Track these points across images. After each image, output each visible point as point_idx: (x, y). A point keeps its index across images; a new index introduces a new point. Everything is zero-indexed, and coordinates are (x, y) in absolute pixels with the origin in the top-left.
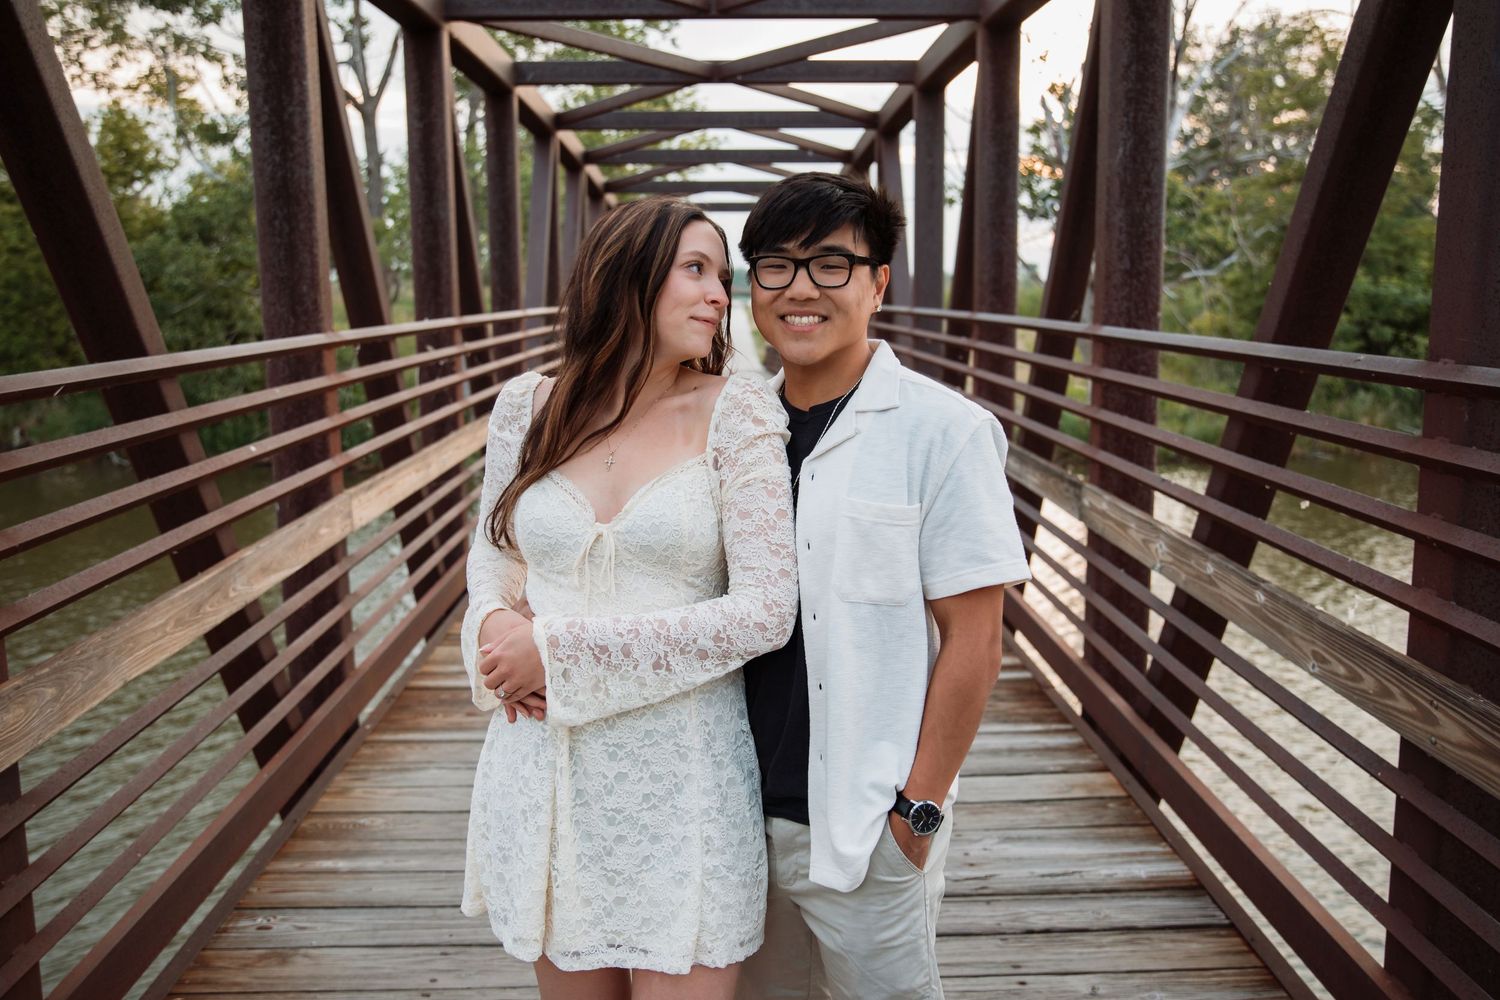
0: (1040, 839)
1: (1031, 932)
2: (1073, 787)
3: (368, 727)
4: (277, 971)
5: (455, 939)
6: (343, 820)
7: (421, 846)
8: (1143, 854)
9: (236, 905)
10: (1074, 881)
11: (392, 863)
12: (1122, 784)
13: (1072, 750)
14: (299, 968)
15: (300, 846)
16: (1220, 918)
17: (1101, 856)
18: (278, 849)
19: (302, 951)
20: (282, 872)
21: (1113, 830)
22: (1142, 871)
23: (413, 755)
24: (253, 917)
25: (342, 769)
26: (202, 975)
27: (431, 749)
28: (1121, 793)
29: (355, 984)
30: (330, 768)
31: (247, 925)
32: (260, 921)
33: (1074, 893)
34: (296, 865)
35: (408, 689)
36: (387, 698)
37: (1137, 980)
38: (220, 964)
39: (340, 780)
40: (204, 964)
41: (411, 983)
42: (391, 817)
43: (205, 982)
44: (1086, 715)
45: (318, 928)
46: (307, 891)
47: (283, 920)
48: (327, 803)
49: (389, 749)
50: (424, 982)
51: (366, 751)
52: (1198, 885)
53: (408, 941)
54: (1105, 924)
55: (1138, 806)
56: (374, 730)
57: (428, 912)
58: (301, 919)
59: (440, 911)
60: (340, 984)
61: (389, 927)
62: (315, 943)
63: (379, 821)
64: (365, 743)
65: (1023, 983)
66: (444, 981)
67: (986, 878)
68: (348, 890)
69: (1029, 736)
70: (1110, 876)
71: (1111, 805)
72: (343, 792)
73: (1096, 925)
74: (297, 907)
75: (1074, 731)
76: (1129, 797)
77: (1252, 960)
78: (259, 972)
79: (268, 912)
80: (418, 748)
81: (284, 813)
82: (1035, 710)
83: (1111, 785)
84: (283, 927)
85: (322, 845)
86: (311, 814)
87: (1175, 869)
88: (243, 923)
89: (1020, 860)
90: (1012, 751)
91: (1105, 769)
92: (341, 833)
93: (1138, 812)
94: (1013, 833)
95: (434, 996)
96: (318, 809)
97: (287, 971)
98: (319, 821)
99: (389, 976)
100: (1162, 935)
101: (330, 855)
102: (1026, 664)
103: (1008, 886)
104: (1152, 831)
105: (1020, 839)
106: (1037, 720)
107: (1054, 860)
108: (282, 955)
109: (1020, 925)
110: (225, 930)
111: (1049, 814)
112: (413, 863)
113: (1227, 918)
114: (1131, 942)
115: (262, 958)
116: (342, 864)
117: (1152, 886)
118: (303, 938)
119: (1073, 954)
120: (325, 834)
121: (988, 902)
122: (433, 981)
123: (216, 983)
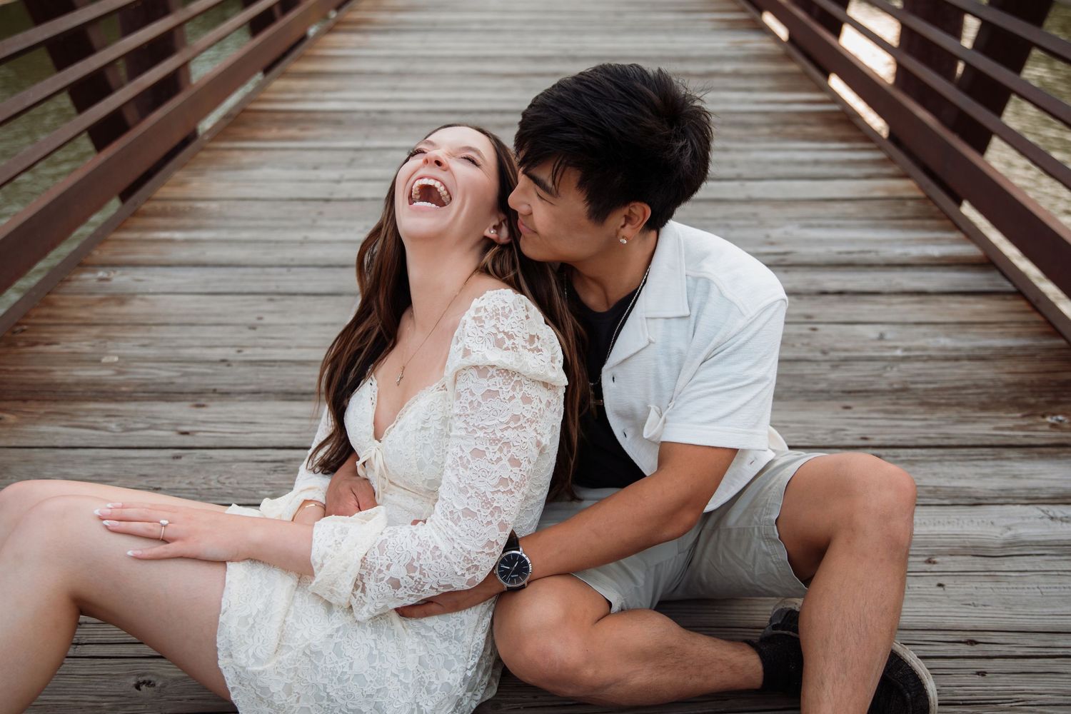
0: (839, 226)
1: (824, 293)
2: (873, 189)
3: (207, 137)
4: (114, 309)
5: (281, 290)
6: (181, 205)
7: (252, 223)
8: (937, 239)
9: (80, 262)
10: (871, 257)
11: (224, 235)
12: (921, 187)
13: (875, 162)
14: (136, 308)
15: (139, 222)
16: (1008, 286)
17: (898, 240)
18: (119, 224)
19: (140, 296)
20: (122, 240)
21: (910, 222)
22: (935, 251)
23: (247, 159)
24: (95, 272)
25: (182, 166)
26: (45, 311)
27: (265, 154)
28: (920, 194)
29: (186, 320)
30: (171, 165)
31: (89, 278)
32: (101, 274)
33: (870, 266)
34: (136, 235)
35: (244, 111)
36: (225, 117)
37: (923, 329)
38: (62, 303)
39: (179, 175)
40: (50, 304)
41: (239, 320)
42: (225, 203)
43: (49, 316)
44: (892, 136)
45: (156, 279)
46: (145, 254)
47: (122, 275)
48: (165, 191)
49: (227, 154)
50: (252, 319)
51: (203, 155)
52: (990, 262)
53: (237, 290)
54: (898, 288)
55: (936, 204)
56: (213, 140)
57: (258, 270)
58: (140, 274)
59: (268, 270)
60: (172, 320)
61: (221, 280)
62: (151, 290)
63: (214, 206)
64: (203, 149)
65: (814, 329)
66: (268, 319)
67: (785, 253)
68: (184, 254)
69: (835, 152)
70: (906, 254)
71: (910, 203)
72: (182, 184)
73: (887, 289)
74: (135, 265)
75: (879, 149)
76: (929, 198)
77: (1036, 317)
78: (98, 310)
79: (108, 269)
80: (253, 153)
81: (125, 196)
82: (844, 132)
83: (908, 189)
84: (121, 279)
85: (160, 221)
86: (149, 199)
87: (969, 250)
88: (85, 276)
89: (820, 242)
90: (817, 163)
91: (905, 176)
92: (176, 214)
93: (935, 209)
94: (814, 222)
95: (259, 329)
96: (158, 195)
97: (124, 309)
98: (159, 205)
99: (219, 315)
100: (951, 298)
101: (167, 229)
102: (836, 98)
103: (807, 259)
104: (948, 223)
105: (820, 226)
106: (843, 139)
107: (852, 241)
108: (121, 298)
109: (814, 288)
110: (69, 281)
111: (850, 208)
112: (245, 235)
113: (1014, 285)
114: (921, 302)
115: (102, 300)
116: (178, 235)
117: (943, 262)
118: (140, 287)
119: (865, 309)
120: (163, 214)
121: (786, 272)
122: (260, 318)
123: (60, 317)
